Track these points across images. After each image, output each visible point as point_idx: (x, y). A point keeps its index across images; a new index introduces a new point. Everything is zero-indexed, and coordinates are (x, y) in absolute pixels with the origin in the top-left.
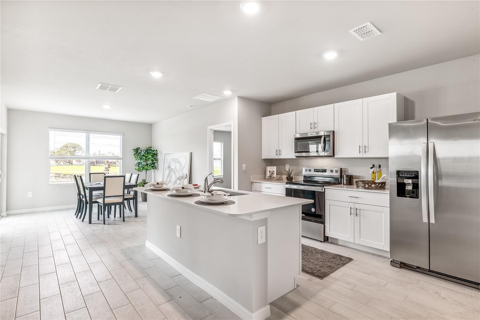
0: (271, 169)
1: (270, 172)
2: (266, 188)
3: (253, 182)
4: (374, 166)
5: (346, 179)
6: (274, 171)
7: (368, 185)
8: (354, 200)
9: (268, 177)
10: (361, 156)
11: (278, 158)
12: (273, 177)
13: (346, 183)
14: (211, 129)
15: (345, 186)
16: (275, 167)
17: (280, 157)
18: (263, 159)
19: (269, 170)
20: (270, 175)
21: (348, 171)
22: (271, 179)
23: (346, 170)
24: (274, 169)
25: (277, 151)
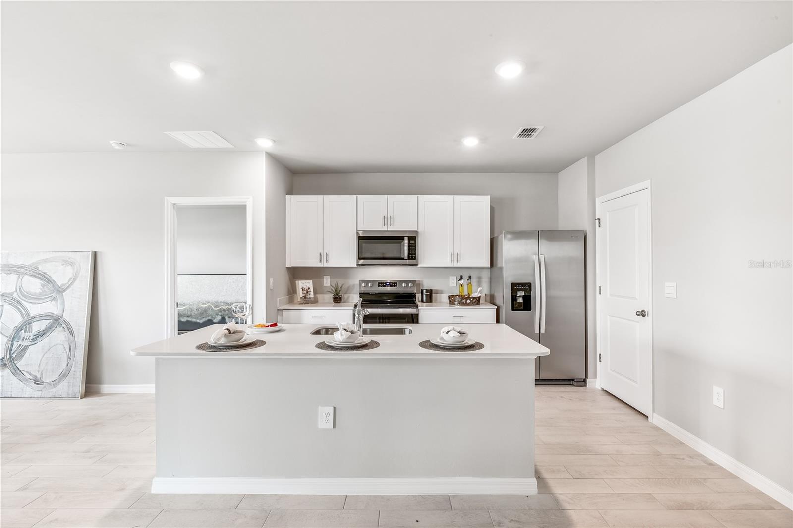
0: (305, 285)
1: (303, 289)
2: (312, 317)
3: (282, 310)
4: (462, 277)
5: (427, 295)
6: (309, 288)
7: (470, 300)
8: (458, 320)
9: (301, 298)
10: (452, 266)
11: (322, 266)
12: (310, 298)
13: (426, 300)
14: (175, 204)
15: (425, 304)
16: (311, 282)
17: (326, 265)
18: (287, 268)
19: (301, 287)
20: (304, 295)
21: (423, 285)
22: (306, 301)
23: (421, 283)
24: (308, 284)
25: (320, 255)
